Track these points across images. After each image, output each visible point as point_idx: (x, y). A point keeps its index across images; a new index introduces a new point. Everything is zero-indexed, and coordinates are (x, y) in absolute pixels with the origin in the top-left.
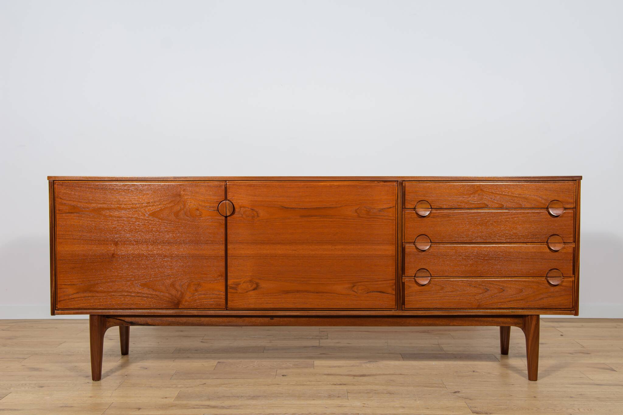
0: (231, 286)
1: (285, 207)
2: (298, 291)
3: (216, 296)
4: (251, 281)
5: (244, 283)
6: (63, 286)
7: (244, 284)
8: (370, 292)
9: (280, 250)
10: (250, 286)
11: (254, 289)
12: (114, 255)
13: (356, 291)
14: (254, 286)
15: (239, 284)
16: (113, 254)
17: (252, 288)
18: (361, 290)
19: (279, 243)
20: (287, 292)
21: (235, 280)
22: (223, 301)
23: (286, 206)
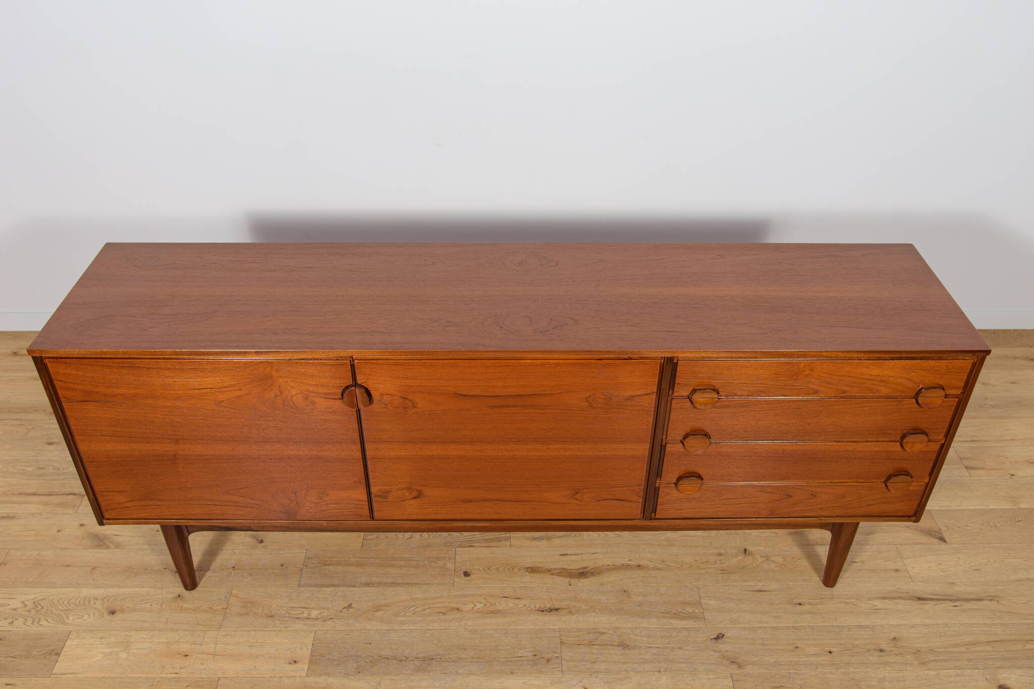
0: (375, 493)
1: (461, 394)
2: (485, 500)
3: (354, 506)
4: (408, 488)
5: (397, 490)
6: (106, 493)
7: (397, 492)
8: (603, 500)
9: (453, 450)
10: (407, 494)
11: (414, 498)
12: (177, 457)
13: (580, 499)
14: (415, 494)
15: (391, 492)
16: (175, 456)
17: (411, 496)
18: (588, 498)
19: (453, 442)
20: (469, 501)
21: (383, 488)
22: (366, 512)
23: (463, 393)
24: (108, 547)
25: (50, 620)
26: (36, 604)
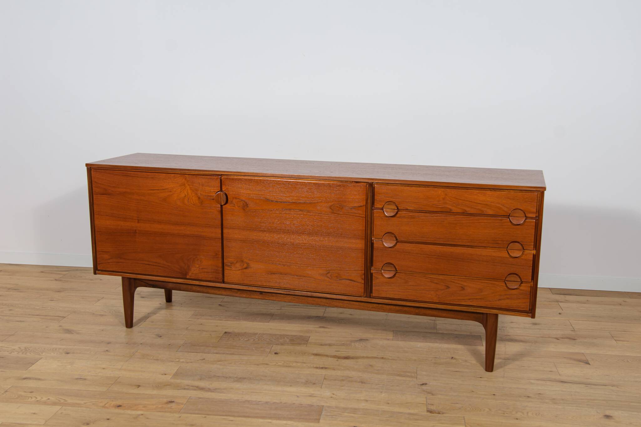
1: (270, 200)
24: (73, 334)
25: (32, 353)
26: (26, 348)
